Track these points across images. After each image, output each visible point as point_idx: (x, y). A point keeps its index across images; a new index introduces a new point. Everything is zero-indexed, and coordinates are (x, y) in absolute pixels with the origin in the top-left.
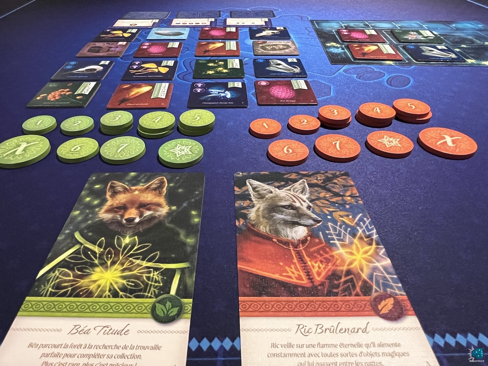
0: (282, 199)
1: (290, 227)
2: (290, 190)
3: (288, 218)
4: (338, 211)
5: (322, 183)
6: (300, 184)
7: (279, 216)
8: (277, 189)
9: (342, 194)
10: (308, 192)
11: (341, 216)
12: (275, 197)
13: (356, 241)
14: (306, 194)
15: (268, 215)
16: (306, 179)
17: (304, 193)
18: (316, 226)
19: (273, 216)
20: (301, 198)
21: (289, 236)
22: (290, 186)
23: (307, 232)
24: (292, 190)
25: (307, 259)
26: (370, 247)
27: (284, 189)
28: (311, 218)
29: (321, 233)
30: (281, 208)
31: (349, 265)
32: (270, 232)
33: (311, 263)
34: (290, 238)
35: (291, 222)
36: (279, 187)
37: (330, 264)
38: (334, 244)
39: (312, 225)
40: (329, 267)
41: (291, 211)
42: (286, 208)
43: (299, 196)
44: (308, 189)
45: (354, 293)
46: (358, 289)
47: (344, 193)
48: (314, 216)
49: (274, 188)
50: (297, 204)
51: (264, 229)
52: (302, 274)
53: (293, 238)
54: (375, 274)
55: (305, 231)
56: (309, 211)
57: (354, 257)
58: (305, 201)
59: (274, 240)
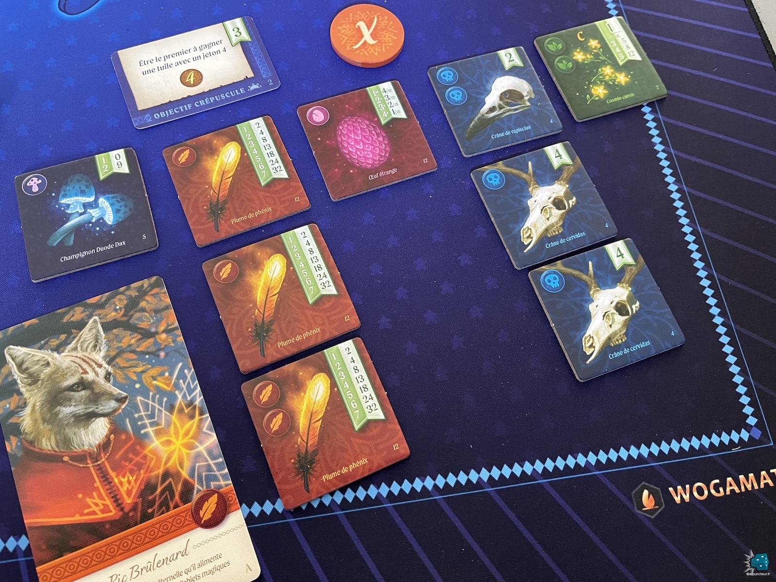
0: (66, 374)
1: (84, 427)
2: (75, 349)
3: (80, 409)
4: (149, 369)
5: (124, 315)
6: (89, 330)
7: (66, 410)
8: (55, 354)
9: (153, 330)
10: (103, 343)
11: (154, 378)
12: (54, 372)
13: (174, 418)
14: (102, 348)
15: (49, 415)
16: (99, 315)
17: (98, 348)
18: (120, 411)
19: (57, 414)
20: (94, 361)
21: (84, 443)
22: (76, 340)
23: (109, 426)
24: (79, 348)
25: (113, 474)
26: (191, 422)
27: (66, 351)
28: (111, 396)
29: (128, 420)
30: (67, 393)
31: (166, 463)
32: (58, 446)
33: (119, 479)
34: (86, 448)
35: (84, 415)
36: (58, 349)
37: (142, 472)
38: (146, 435)
39: (115, 411)
40: (142, 476)
41: (83, 393)
42: (74, 391)
43: (90, 357)
44: (104, 335)
45: (172, 505)
46: (177, 497)
47: (156, 327)
48: (116, 391)
49: (50, 352)
50: (90, 376)
51: (49, 444)
52: (108, 502)
53: (91, 445)
54: (197, 465)
55: (106, 427)
56: (109, 384)
57: (172, 447)
58: (100, 366)
59: (66, 459)
